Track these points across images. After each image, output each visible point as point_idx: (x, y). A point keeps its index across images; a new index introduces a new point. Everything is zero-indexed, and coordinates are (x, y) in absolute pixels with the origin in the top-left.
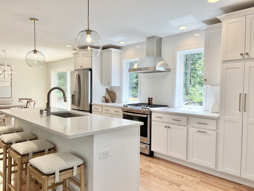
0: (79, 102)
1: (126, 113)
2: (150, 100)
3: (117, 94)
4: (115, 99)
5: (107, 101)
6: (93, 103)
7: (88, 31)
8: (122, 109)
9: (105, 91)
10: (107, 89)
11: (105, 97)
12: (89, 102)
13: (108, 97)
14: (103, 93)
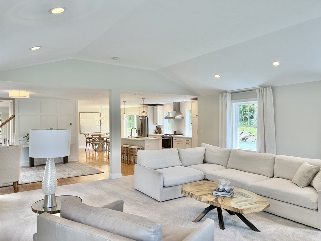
0: (142, 134)
1: (164, 139)
2: (175, 132)
3: (162, 130)
4: (161, 132)
5: (156, 133)
6: (149, 134)
7: (144, 112)
8: (161, 136)
9: (156, 127)
10: (156, 126)
11: (156, 131)
12: (147, 134)
13: (157, 131)
14: (155, 129)
